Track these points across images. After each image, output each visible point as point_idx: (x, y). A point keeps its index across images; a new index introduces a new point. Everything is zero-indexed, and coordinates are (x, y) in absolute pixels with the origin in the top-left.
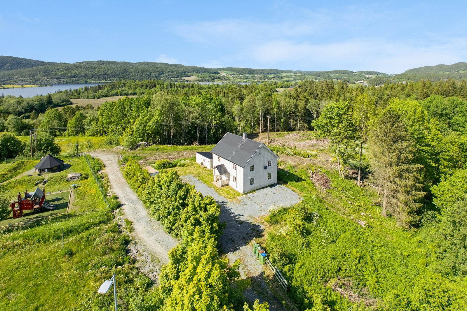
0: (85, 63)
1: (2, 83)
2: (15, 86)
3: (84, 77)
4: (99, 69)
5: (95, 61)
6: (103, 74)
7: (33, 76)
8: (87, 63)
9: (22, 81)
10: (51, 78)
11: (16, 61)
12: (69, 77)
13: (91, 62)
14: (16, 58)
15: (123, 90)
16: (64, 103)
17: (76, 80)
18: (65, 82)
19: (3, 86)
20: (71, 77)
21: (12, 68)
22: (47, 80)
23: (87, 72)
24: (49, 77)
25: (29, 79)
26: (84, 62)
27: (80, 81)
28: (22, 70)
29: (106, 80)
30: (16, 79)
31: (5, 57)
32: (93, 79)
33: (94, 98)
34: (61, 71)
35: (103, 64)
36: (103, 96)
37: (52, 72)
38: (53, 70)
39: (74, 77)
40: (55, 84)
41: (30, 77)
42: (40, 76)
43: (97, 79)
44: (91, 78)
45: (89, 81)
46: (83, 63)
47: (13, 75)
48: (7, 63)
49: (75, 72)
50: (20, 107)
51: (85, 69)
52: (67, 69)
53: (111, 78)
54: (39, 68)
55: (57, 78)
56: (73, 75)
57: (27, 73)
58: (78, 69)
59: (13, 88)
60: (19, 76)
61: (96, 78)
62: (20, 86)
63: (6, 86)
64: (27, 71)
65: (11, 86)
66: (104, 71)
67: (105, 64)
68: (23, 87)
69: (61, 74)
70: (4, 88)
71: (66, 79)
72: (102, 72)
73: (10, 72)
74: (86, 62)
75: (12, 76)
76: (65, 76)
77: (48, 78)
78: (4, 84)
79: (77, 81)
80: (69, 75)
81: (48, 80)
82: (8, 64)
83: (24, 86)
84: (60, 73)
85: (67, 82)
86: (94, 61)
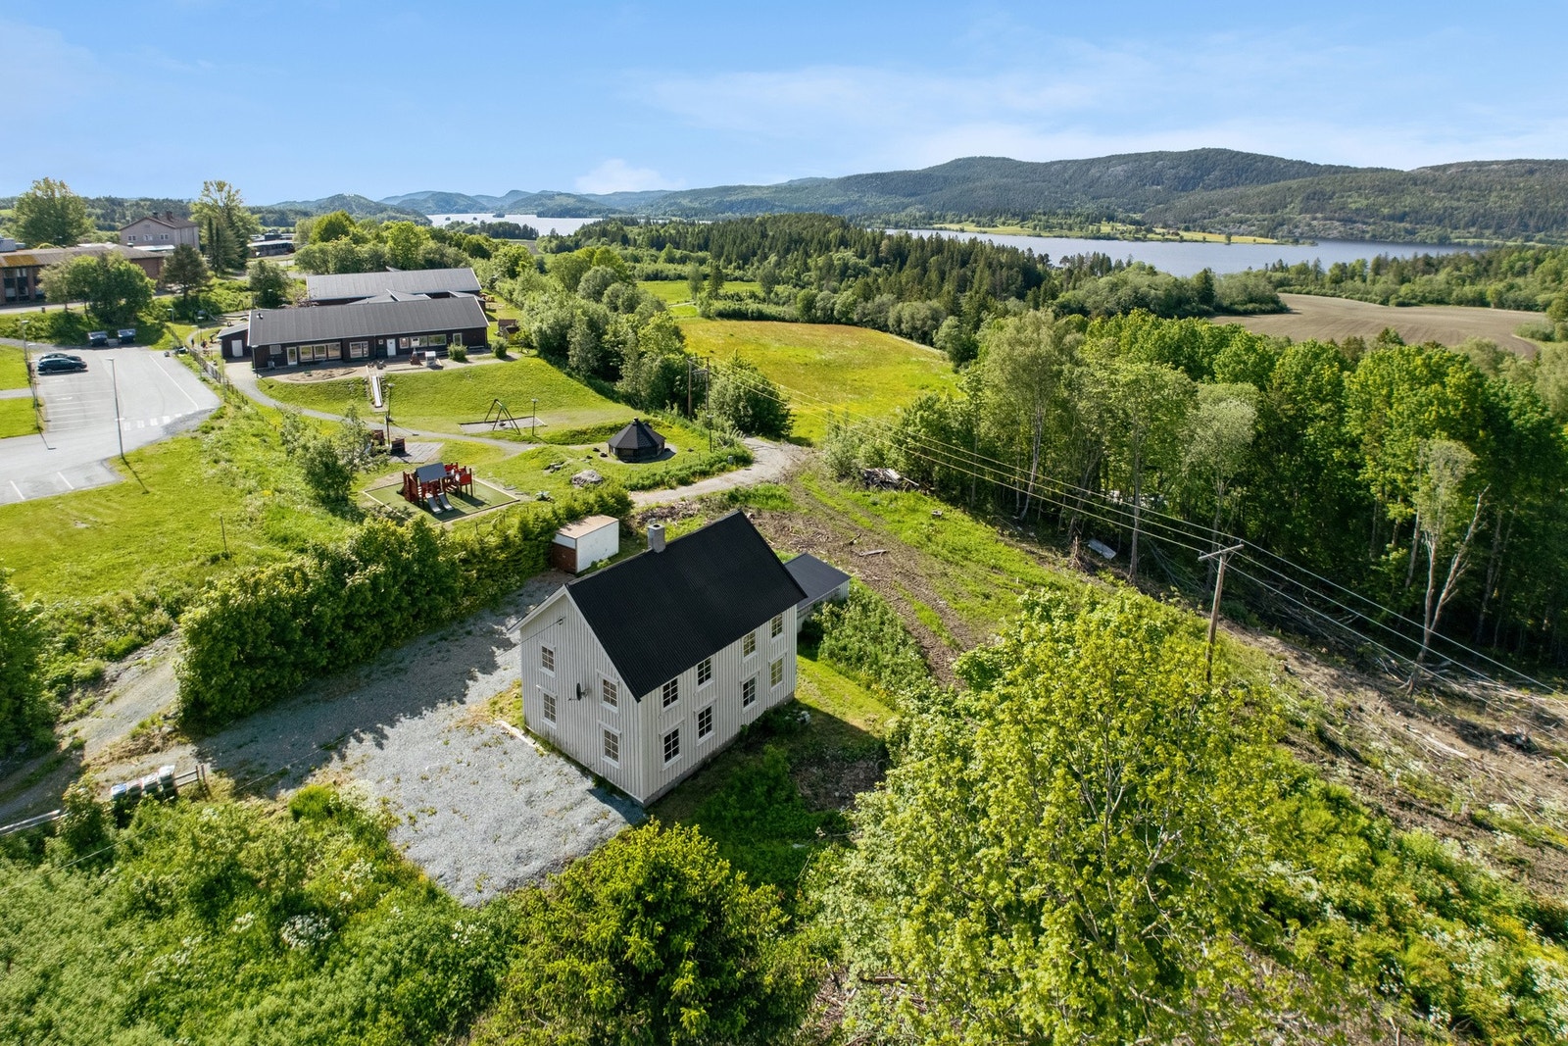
0: (1453, 170)
1: (1183, 226)
2: (1209, 237)
3: (1440, 221)
4: (1506, 193)
5: (1497, 162)
6: (1521, 214)
7: (1273, 210)
8: (1464, 168)
9: (1241, 222)
10: (1326, 219)
11: (1236, 164)
12: (1384, 219)
13: (1480, 165)
14: (1238, 153)
15: (1511, 287)
16: (1250, 306)
17: (1407, 231)
18: (1368, 236)
19: (1182, 233)
20: (1392, 218)
21: (1224, 183)
22: (1309, 225)
23: (1455, 204)
24: (1319, 215)
25: (1261, 216)
26: (1451, 165)
27: (1423, 233)
28: (1251, 190)
29: (1528, 239)
30: (1227, 215)
31: (1210, 151)
32: (1473, 230)
33: (1385, 302)
34: (1360, 195)
35: (1531, 172)
36: (1423, 300)
37: (1331, 198)
38: (1334, 193)
39: (1402, 218)
40: (1335, 240)
41: (1262, 212)
42: (1292, 211)
43: (1487, 232)
44: (1467, 226)
45: (1454, 236)
46: (1445, 167)
47: (1219, 202)
48: (1214, 168)
49: (1408, 200)
50: (1113, 300)
51: (1449, 191)
52: (1382, 191)
53: (1554, 232)
54: (1294, 184)
55: (1345, 221)
56: (1399, 209)
57: (1256, 199)
58: (1423, 192)
59: (1204, 241)
60: (1234, 207)
61: (1487, 227)
62: (1222, 238)
63: (1186, 235)
64: (1258, 195)
65: (1199, 236)
66: (1525, 201)
67: (1537, 175)
68: (1229, 243)
69: (1358, 205)
70: (1182, 240)
71: (1374, 223)
72: (1515, 203)
73: (1216, 194)
74: (1459, 165)
75: (1216, 207)
76: (1370, 213)
77: (1315, 219)
78: (1187, 229)
79: (1412, 232)
80: (1386, 211)
81: (1315, 223)
82: (1217, 173)
83: (1234, 239)
84: (1356, 202)
85: (1374, 236)
86: (1492, 163)
